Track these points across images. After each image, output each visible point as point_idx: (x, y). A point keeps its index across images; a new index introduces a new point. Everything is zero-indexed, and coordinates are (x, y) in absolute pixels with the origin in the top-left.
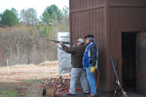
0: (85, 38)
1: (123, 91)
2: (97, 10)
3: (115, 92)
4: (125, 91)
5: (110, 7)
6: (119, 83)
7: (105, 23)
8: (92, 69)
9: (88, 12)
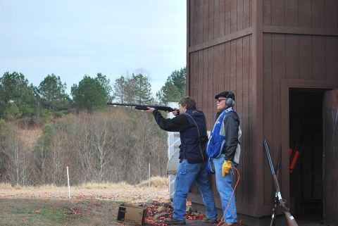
0: (217, 97)
1: (288, 214)
2: (239, 42)
3: (273, 216)
4: (292, 215)
5: (263, 33)
6: (280, 198)
7: (254, 67)
8: (227, 166)
9: (222, 47)
